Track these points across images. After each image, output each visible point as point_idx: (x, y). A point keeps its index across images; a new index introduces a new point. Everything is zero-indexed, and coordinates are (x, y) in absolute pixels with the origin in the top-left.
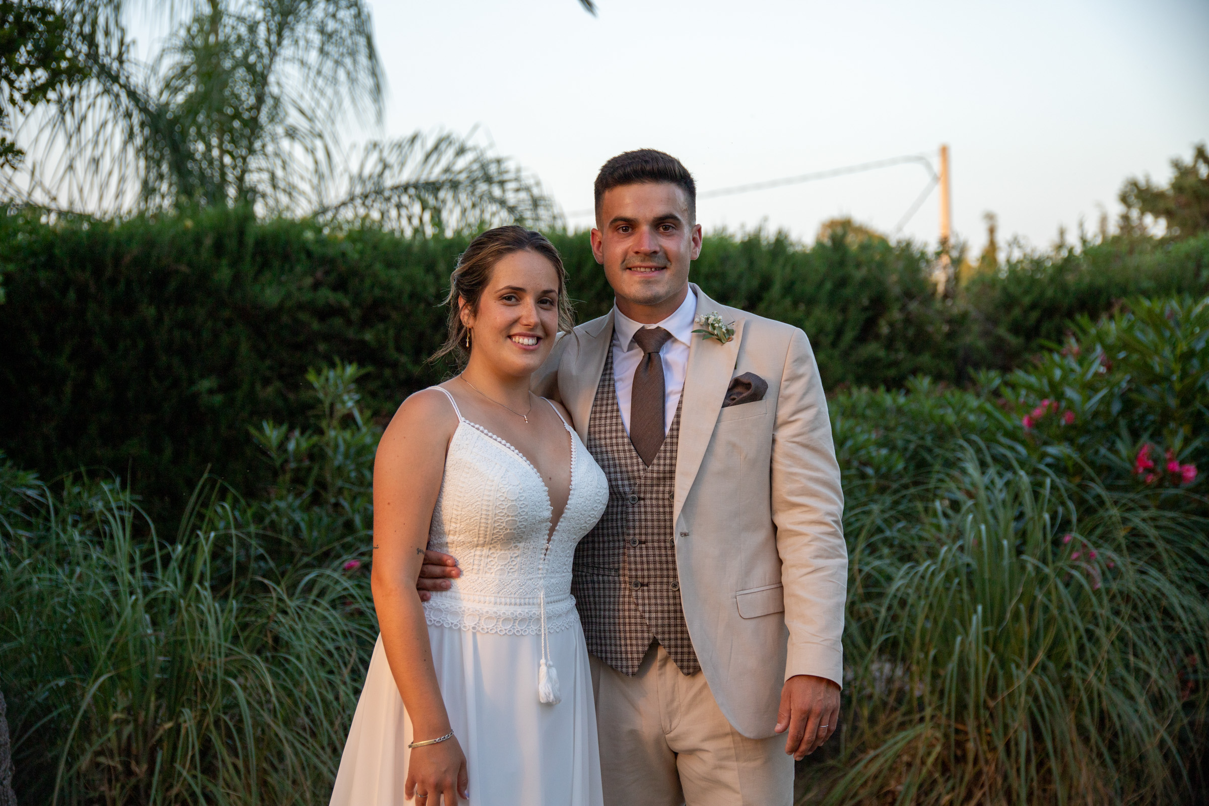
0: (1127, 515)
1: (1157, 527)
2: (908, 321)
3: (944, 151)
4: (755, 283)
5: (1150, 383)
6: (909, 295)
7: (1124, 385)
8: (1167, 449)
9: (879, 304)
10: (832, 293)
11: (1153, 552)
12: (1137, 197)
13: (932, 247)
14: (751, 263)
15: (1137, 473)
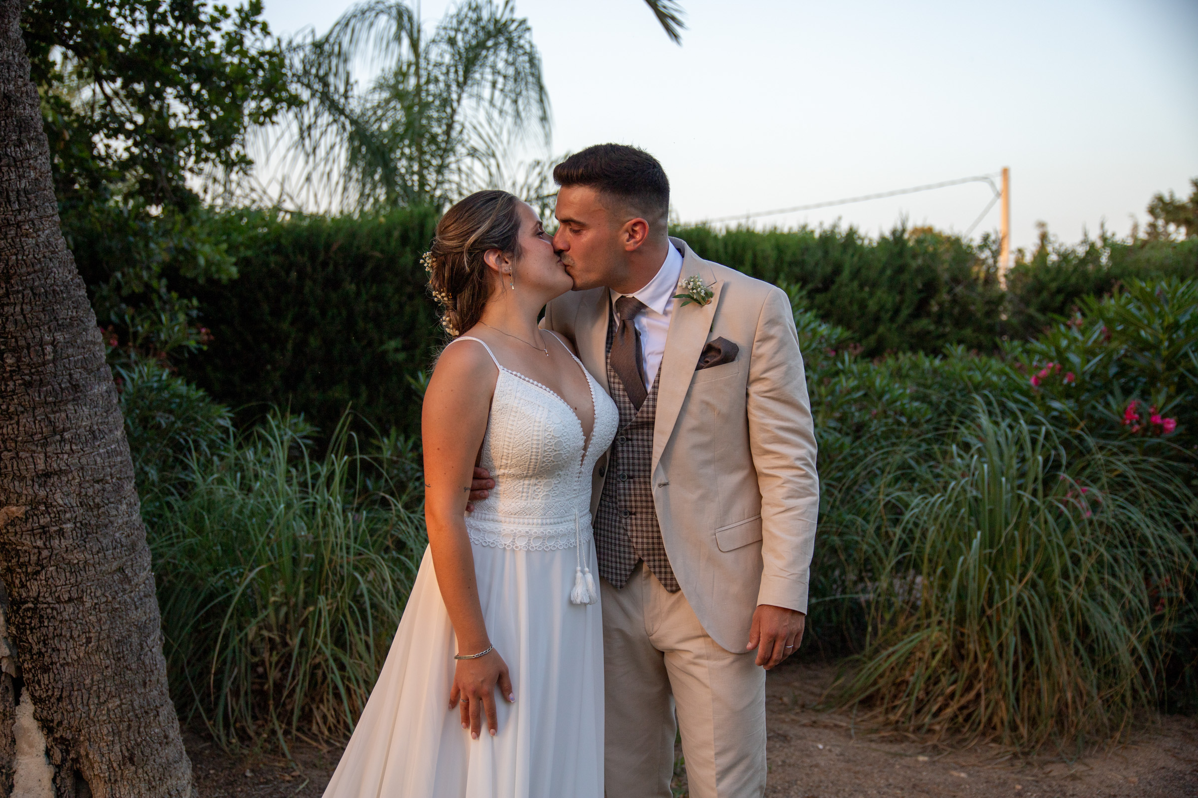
0: (1112, 459)
1: (1136, 469)
2: (954, 301)
3: (1005, 172)
4: (829, 269)
5: (1142, 350)
6: (955, 280)
7: (1122, 352)
8: (1152, 406)
9: (930, 288)
10: (892, 278)
11: (1132, 490)
12: (1163, 210)
13: (977, 241)
14: (826, 253)
15: (1124, 424)
